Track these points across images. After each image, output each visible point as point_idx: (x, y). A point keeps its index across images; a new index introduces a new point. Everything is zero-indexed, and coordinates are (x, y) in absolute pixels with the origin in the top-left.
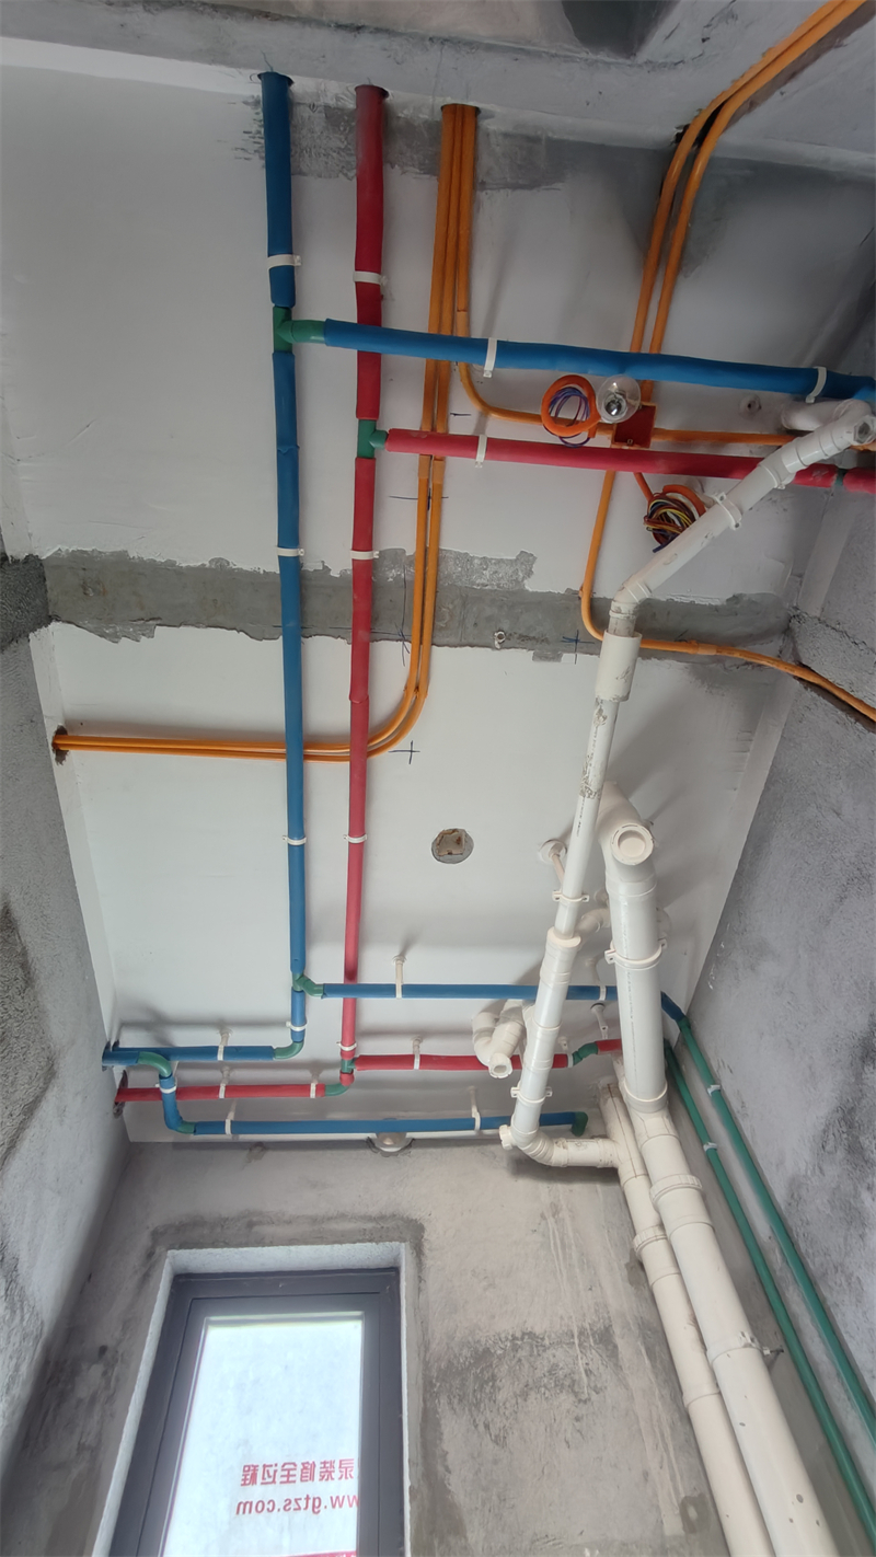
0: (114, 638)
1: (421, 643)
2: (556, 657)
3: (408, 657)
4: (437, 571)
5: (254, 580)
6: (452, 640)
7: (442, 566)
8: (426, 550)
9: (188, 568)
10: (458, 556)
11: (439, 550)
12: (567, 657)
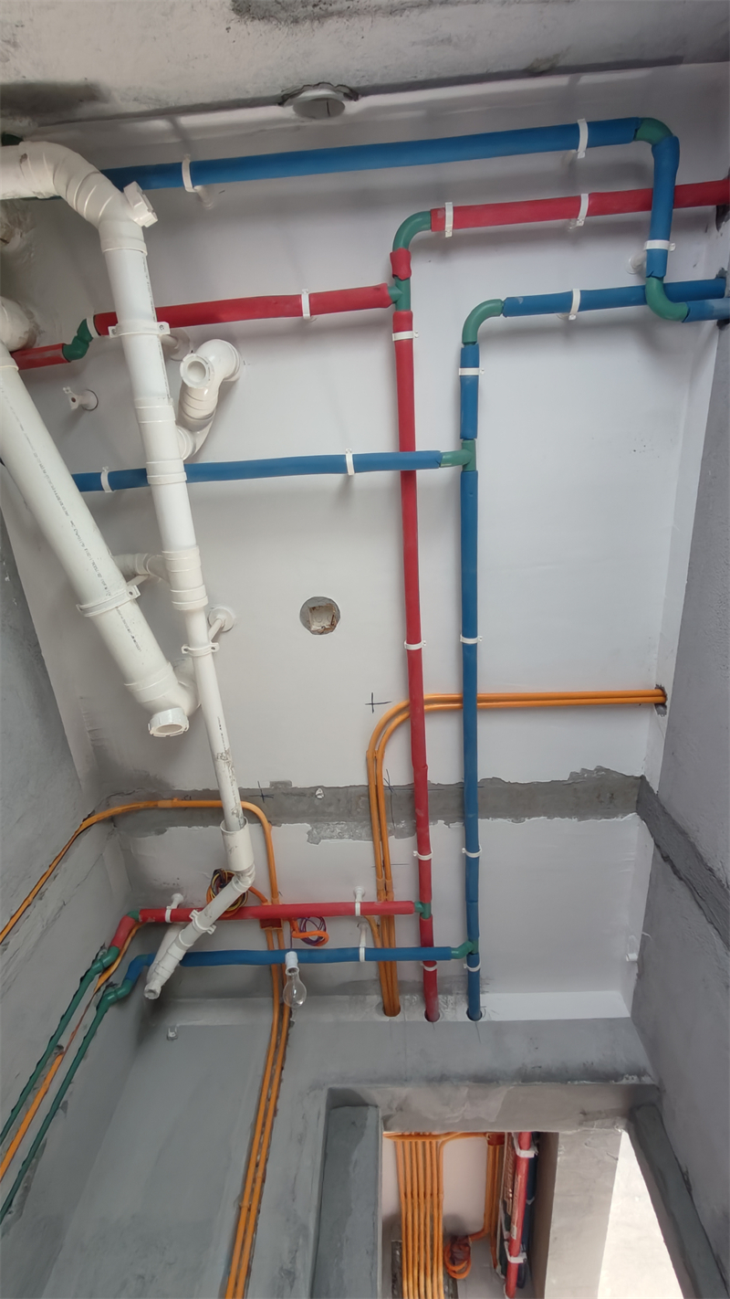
0: (599, 769)
1: (376, 786)
2: (274, 784)
3: (385, 775)
4: (372, 828)
5: (495, 813)
6: (353, 790)
7: (369, 832)
8: (382, 839)
9: (540, 816)
10: (360, 838)
11: (373, 840)
12: (266, 785)
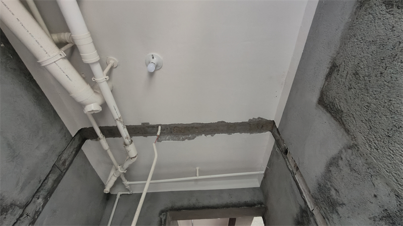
0: (259, 118)
2: (143, 124)
5: (222, 132)
6: (172, 125)
9: (237, 133)
10: (175, 140)
12: (140, 124)
